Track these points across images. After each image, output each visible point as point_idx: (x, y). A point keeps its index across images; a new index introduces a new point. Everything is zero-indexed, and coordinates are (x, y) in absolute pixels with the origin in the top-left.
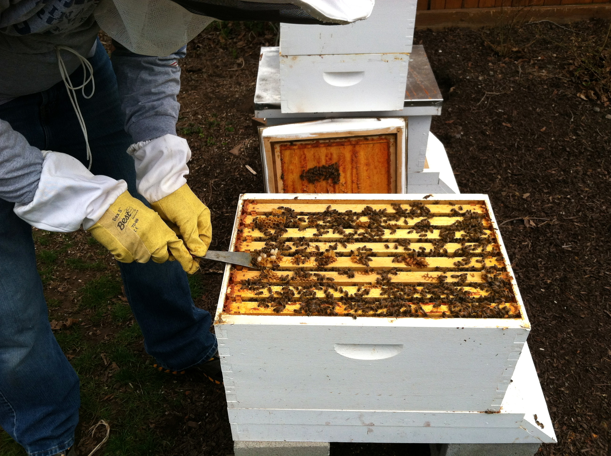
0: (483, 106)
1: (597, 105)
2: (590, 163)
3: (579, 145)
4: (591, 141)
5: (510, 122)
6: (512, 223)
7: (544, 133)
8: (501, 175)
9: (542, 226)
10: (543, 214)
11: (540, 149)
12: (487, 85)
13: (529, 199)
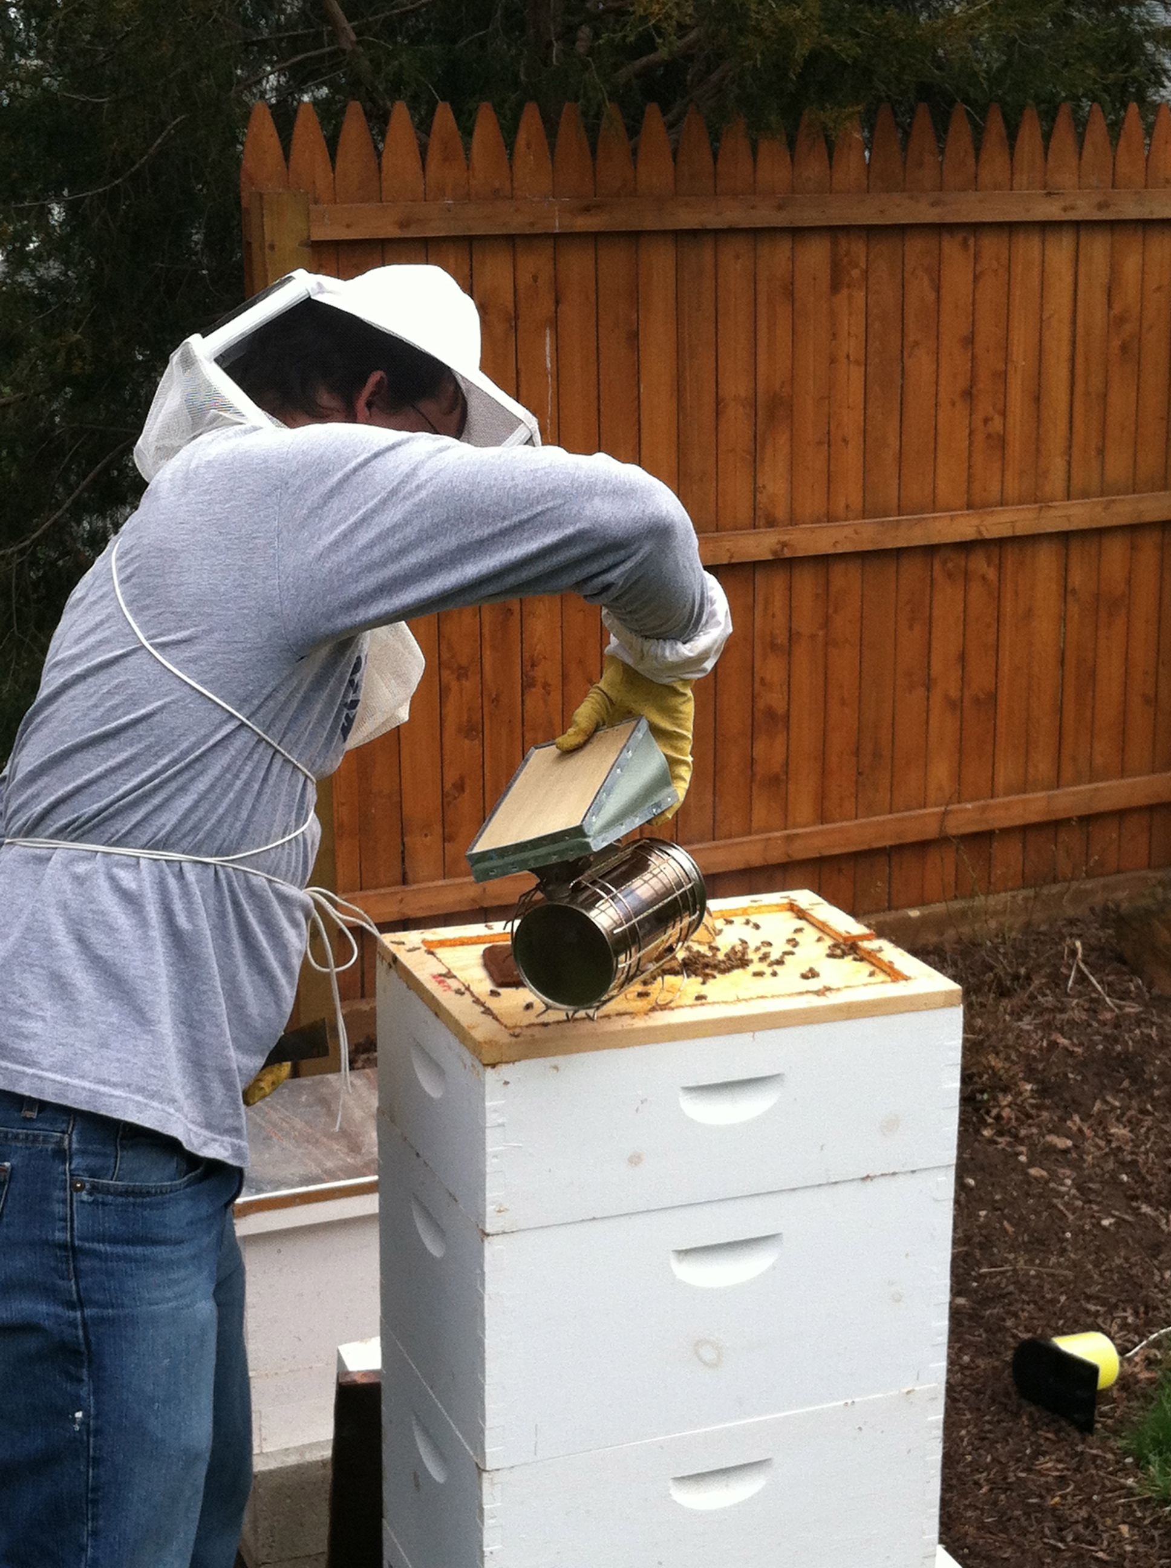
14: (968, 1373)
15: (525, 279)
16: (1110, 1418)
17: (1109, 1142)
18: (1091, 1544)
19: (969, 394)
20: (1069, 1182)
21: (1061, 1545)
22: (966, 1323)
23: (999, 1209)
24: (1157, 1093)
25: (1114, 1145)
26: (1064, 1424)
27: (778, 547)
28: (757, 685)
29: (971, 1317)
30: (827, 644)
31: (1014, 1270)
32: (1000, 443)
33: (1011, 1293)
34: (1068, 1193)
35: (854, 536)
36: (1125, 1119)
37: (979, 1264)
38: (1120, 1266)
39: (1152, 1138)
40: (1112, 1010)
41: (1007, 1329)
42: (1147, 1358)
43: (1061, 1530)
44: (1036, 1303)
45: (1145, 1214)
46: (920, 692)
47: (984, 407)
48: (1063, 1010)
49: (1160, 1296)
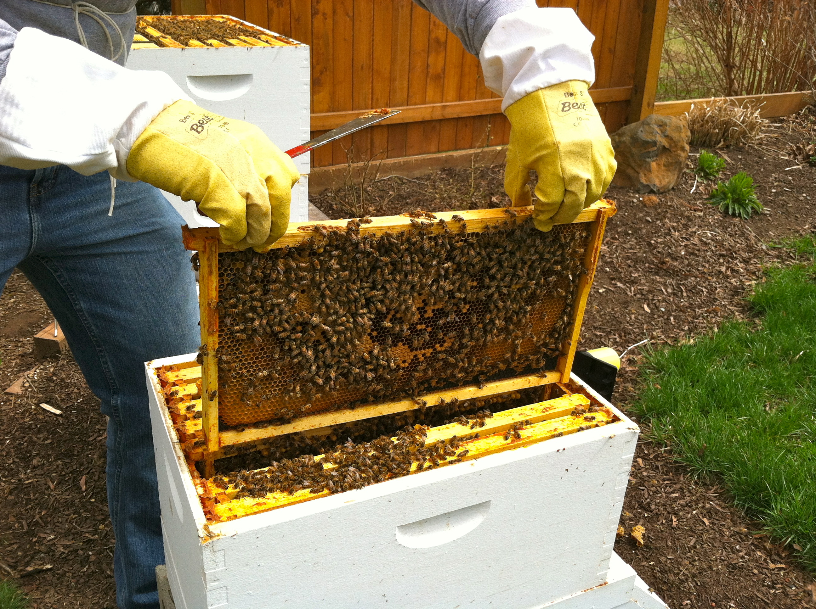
28: (431, 26)
45: (619, 287)
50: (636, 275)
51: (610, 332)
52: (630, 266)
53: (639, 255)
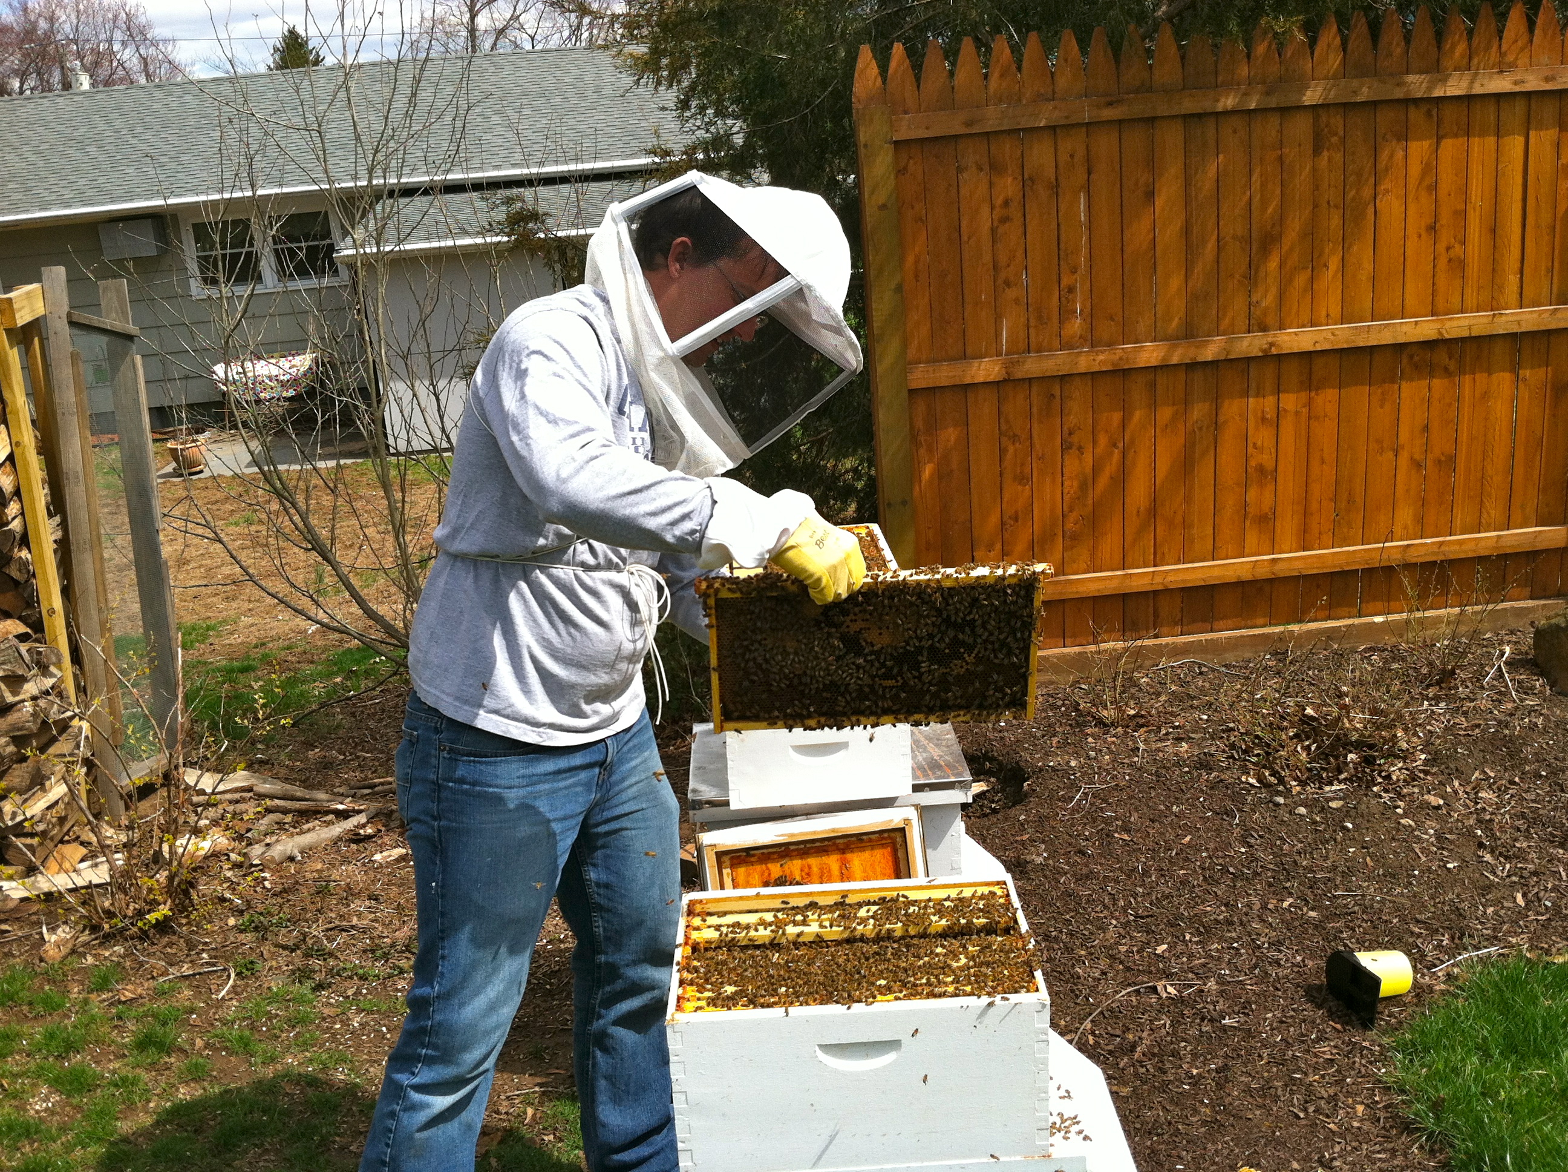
0: (1078, 808)
1: (1279, 793)
2: (1273, 889)
3: (1252, 861)
4: (1273, 853)
5: (1128, 831)
6: (1138, 992)
7: (1189, 845)
8: (1116, 919)
9: (1189, 994)
10: (1190, 975)
11: (1182, 872)
12: (1084, 774)
13: (1167, 954)
14: (1296, 969)
15: (1063, 158)
16: (1396, 1018)
17: (1477, 803)
18: (1328, 1116)
19: (1432, 229)
20: (1432, 832)
21: (1302, 1115)
22: (1310, 931)
23: (1367, 848)
24: (1527, 768)
25: (1479, 806)
26: (1354, 1018)
27: (1265, 346)
28: (1250, 449)
29: (1316, 927)
30: (1309, 418)
31: (1363, 896)
32: (1459, 266)
33: (1354, 913)
34: (1428, 841)
35: (1332, 337)
36: (1494, 787)
37: (1336, 888)
38: (1452, 900)
39: (1513, 803)
40: (1514, 701)
41: (1342, 940)
42: (1448, 975)
43: (1306, 1102)
44: (1372, 922)
45: (1487, 862)
46: (1390, 455)
47: (1446, 237)
48: (1472, 701)
49: (1479, 927)
50: (1525, 845)
51: (1437, 930)
52: (1519, 830)
53: (1541, 812)
